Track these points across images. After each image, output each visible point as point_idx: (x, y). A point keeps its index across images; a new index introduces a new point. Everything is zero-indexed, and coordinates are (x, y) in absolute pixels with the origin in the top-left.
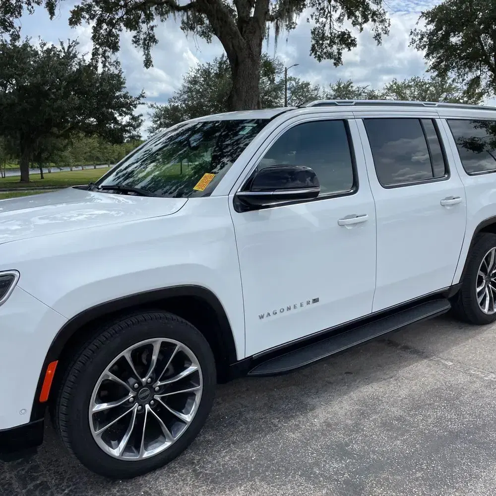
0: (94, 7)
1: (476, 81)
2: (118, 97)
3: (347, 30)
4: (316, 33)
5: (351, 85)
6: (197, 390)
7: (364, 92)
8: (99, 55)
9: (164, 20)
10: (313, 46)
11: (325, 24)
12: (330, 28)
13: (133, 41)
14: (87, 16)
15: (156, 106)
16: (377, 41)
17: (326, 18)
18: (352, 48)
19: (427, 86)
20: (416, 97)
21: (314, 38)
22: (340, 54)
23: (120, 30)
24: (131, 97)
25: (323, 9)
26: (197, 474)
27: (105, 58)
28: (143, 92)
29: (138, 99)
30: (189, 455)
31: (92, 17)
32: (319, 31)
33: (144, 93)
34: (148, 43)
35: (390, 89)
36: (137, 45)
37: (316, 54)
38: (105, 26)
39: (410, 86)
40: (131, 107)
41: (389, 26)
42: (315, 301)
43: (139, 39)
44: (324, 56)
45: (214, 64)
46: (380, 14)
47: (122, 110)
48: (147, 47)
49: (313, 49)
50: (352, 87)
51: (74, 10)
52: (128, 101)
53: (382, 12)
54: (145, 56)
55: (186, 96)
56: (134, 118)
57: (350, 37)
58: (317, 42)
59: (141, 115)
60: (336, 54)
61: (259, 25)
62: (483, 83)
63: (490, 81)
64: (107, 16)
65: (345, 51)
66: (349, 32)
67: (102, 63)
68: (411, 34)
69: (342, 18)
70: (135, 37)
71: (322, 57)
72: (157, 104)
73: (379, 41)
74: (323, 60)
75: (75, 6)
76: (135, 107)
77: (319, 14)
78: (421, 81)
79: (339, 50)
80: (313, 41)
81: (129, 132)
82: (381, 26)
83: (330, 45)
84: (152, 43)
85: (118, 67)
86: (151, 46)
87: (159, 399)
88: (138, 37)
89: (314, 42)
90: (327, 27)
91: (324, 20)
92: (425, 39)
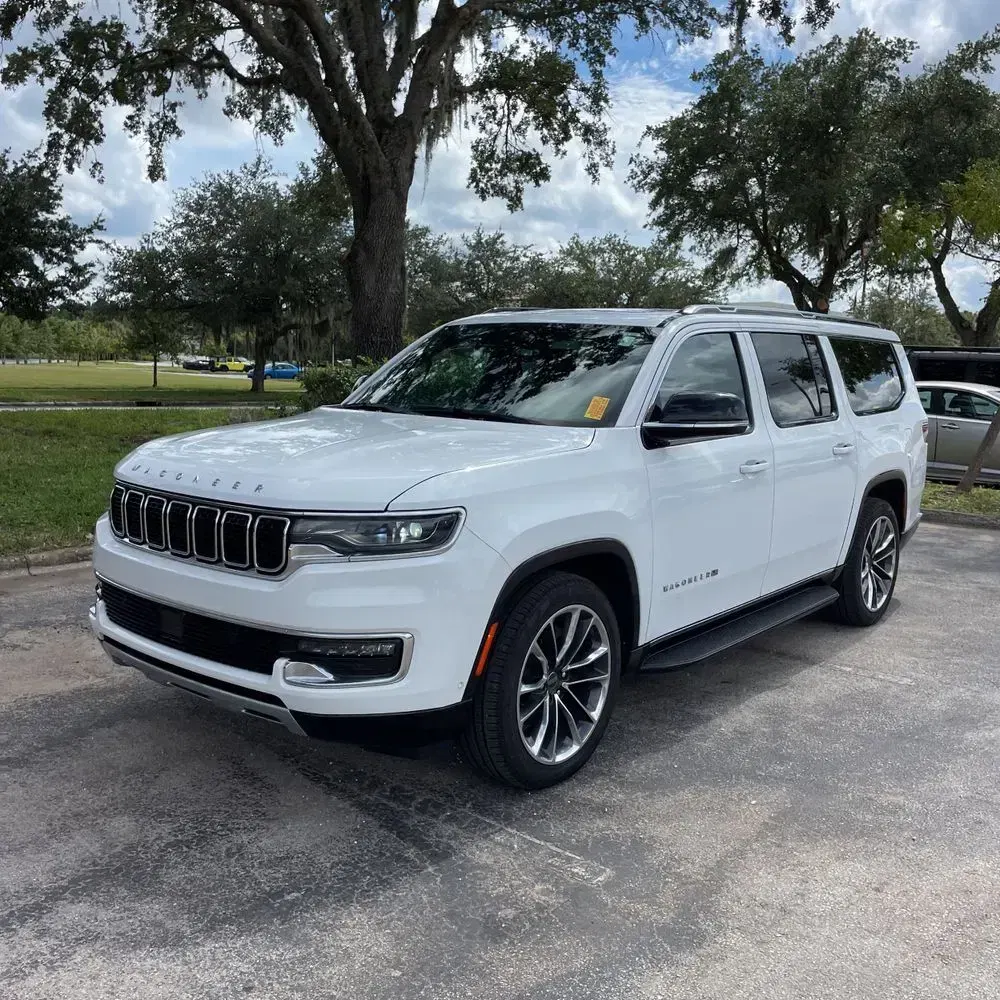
0: (57, 53)
1: (727, 256)
2: (42, 225)
3: (534, 150)
4: (480, 148)
5: (501, 239)
6: (605, 679)
7: (525, 256)
8: (62, 147)
9: (204, 95)
10: (474, 171)
11: (496, 136)
12: (506, 143)
13: (126, 124)
14: (40, 70)
15: (115, 247)
16: (591, 176)
17: (500, 124)
18: (541, 182)
19: (632, 253)
20: (612, 271)
21: (475, 158)
22: (519, 190)
23: (104, 103)
24: (75, 227)
25: (492, 108)
26: (622, 784)
27: (72, 154)
28: (101, 218)
29: (89, 231)
30: (591, 767)
31: (50, 72)
32: (484, 146)
33: (102, 221)
34: (161, 133)
35: (569, 252)
36: (132, 134)
37: (477, 186)
38: (74, 93)
39: (603, 251)
40: (73, 246)
41: (613, 153)
42: (715, 572)
43: (138, 123)
44: (491, 192)
45: (242, 175)
46: (597, 131)
47: (51, 252)
48: (156, 140)
49: (473, 178)
50: (502, 243)
51: (15, 55)
52: (68, 234)
53: (602, 128)
54: (150, 158)
55: (178, 233)
56: (77, 270)
57: (540, 163)
58: (481, 167)
59: (92, 265)
60: (512, 189)
61: (412, 134)
62: (741, 259)
63: (752, 256)
64: (78, 73)
65: (528, 186)
66: (538, 154)
67: (65, 162)
68: (630, 162)
69: (523, 127)
70: (130, 118)
71: (488, 193)
72: (118, 244)
73: (594, 177)
74: (489, 199)
75: (19, 49)
76: (82, 248)
77: (485, 116)
78: (622, 242)
79: (516, 182)
80: (474, 162)
81: (61, 295)
82: (598, 152)
83: (502, 173)
84: (168, 136)
85: (97, 173)
86: (165, 140)
87: (567, 688)
88: (137, 119)
89: (475, 164)
90: (500, 141)
91: (496, 128)
92: (654, 175)
